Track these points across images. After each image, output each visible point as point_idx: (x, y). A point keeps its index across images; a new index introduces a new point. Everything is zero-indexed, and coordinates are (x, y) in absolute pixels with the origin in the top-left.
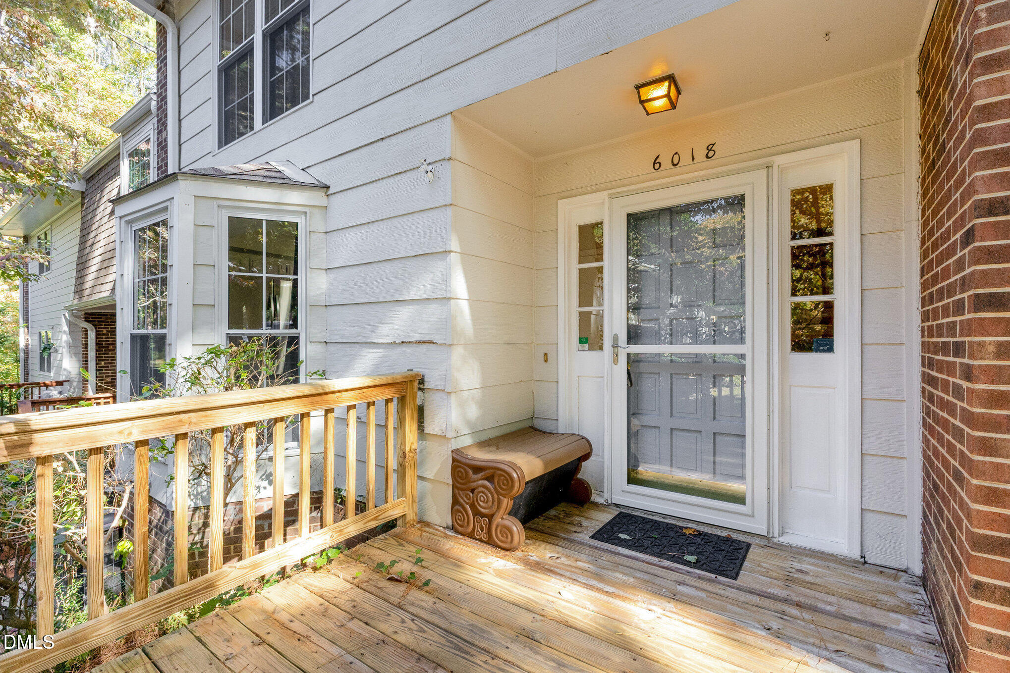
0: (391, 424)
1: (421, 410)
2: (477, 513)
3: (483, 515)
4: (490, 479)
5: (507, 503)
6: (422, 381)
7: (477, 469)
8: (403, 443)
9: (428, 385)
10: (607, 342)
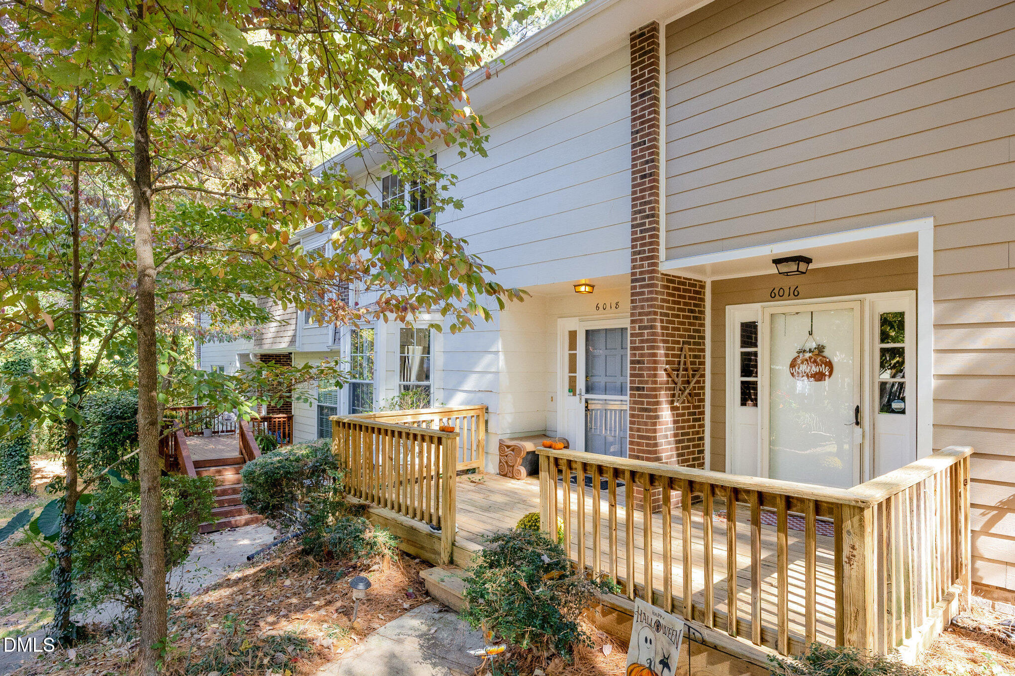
0: (473, 429)
1: (487, 422)
2: (508, 465)
3: (511, 466)
4: (513, 450)
5: (519, 460)
6: (487, 409)
7: (508, 447)
8: (479, 436)
9: (490, 410)
10: (578, 392)
